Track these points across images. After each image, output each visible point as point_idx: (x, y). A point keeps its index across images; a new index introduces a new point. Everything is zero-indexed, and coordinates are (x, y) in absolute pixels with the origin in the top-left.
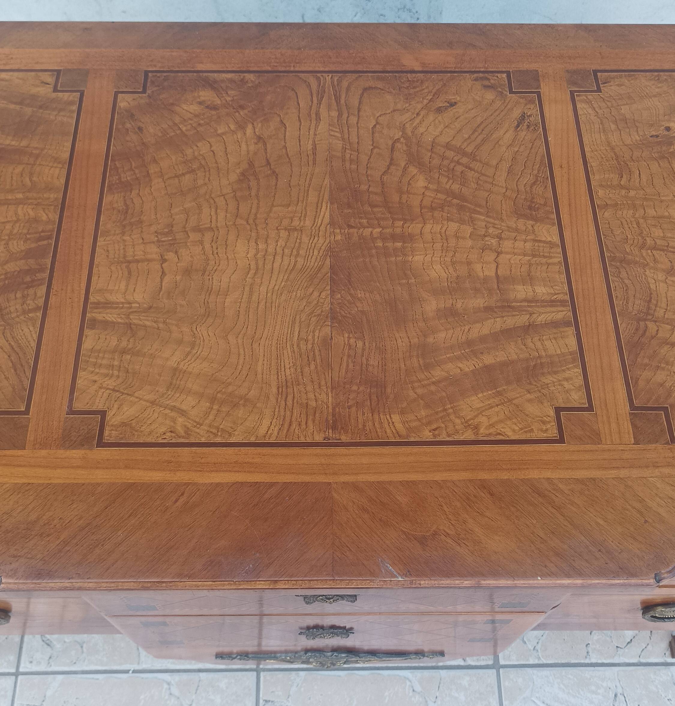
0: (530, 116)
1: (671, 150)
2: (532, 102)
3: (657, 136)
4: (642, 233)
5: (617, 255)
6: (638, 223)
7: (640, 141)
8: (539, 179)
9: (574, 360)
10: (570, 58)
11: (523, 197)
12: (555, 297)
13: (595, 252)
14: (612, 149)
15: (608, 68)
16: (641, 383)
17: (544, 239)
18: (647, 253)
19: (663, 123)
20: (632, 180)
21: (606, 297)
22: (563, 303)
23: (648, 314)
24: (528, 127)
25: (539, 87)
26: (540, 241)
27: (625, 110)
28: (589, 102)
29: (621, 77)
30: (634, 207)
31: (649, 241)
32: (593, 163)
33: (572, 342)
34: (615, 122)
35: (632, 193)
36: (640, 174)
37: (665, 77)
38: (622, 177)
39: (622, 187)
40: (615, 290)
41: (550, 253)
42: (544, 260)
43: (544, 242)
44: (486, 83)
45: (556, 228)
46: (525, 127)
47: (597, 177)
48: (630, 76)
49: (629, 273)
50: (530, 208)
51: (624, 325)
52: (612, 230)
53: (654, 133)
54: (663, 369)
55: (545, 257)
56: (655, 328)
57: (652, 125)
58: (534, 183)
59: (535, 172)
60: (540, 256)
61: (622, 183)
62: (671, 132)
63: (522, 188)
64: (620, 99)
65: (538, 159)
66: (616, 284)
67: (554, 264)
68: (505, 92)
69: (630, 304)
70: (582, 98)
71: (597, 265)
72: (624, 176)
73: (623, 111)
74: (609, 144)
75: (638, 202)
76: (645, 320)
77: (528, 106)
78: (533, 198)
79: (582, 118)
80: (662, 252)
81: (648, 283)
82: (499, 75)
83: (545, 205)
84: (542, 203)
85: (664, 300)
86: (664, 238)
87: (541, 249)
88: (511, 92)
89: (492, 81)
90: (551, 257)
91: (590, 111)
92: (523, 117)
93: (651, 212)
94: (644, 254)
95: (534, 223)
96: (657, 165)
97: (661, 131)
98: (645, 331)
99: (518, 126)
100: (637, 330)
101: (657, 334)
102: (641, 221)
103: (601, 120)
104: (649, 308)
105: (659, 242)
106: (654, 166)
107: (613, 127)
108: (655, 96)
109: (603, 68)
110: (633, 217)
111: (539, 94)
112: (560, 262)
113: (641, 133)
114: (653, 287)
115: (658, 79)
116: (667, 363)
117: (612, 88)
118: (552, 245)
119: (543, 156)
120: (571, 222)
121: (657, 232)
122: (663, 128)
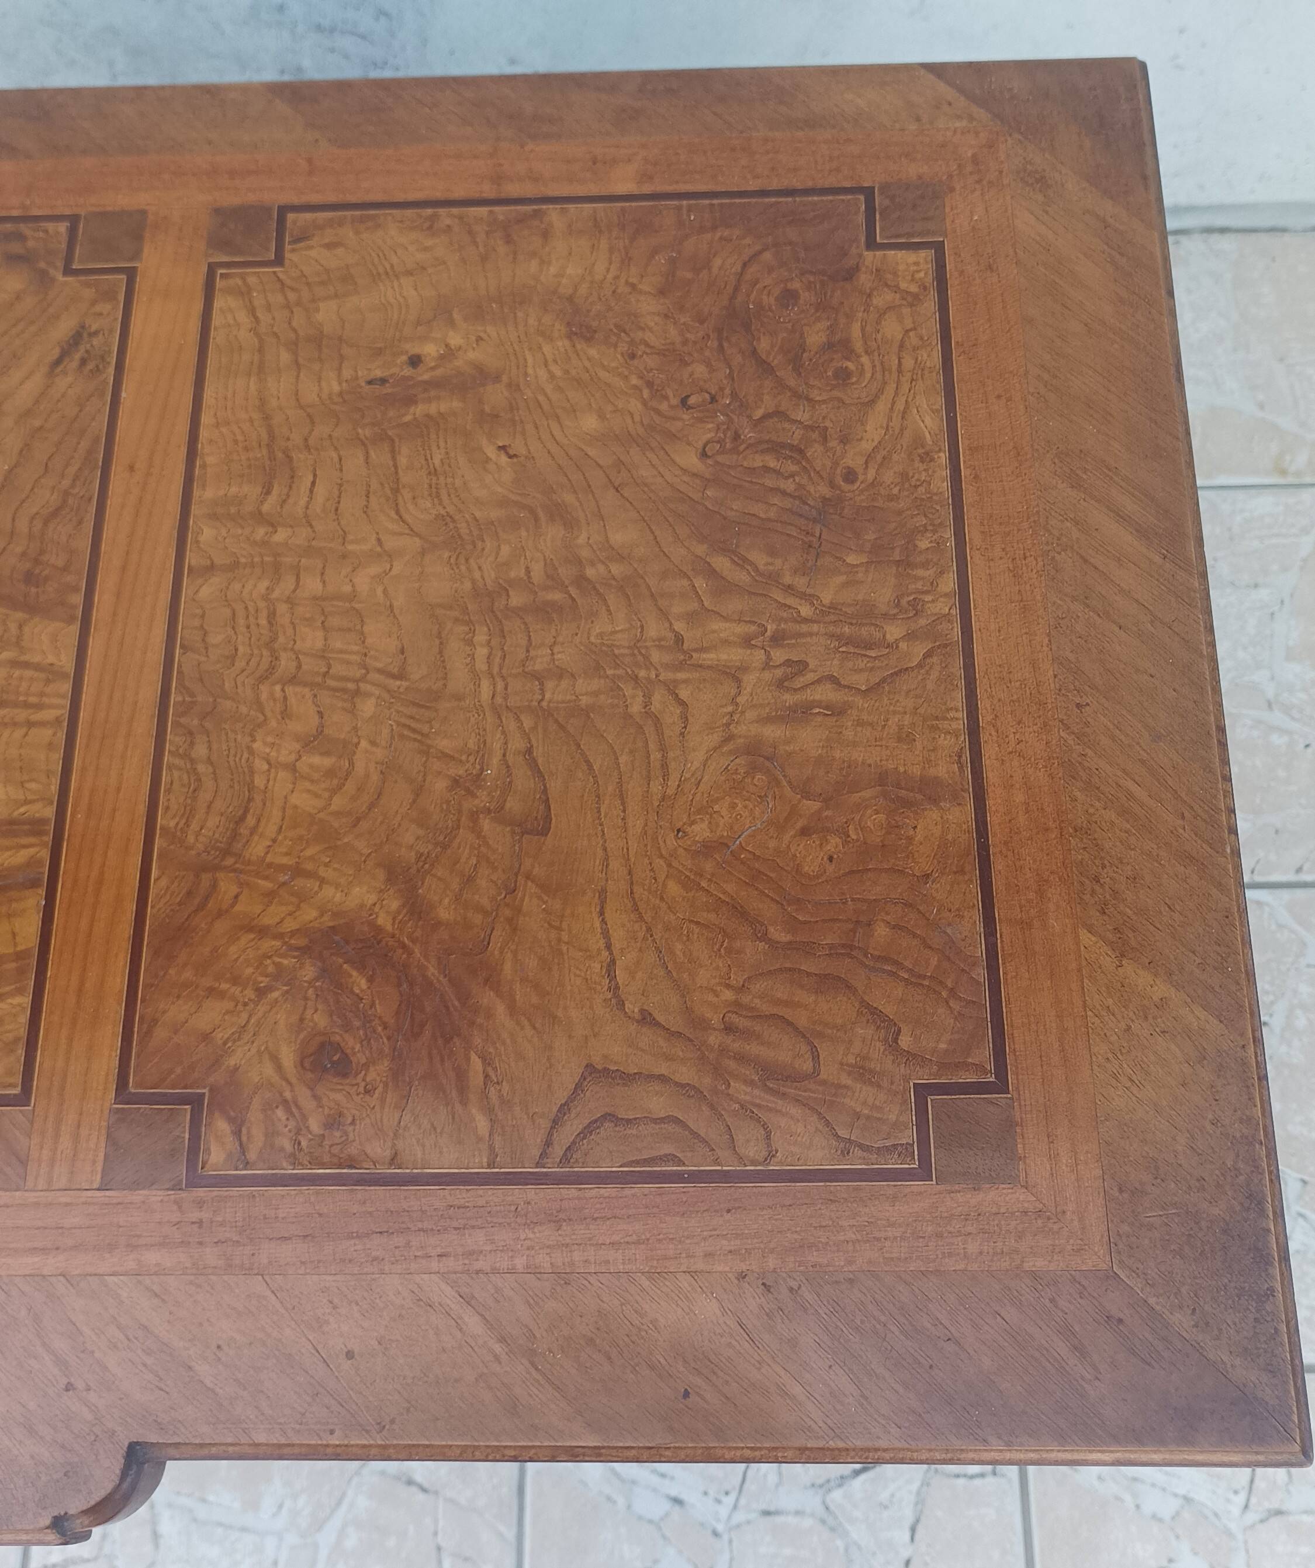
0: (96, 333)
1: (408, 418)
2: (109, 295)
3: (383, 381)
4: (274, 640)
5: (199, 699)
6: (272, 616)
7: (341, 394)
8: (70, 501)
9: (21, 972)
10: (232, 174)
11: (19, 549)
12: (22, 810)
13: (150, 693)
14: (267, 418)
15: (315, 198)
16: (160, 1033)
17: (36, 659)
18: (272, 695)
19: (407, 346)
20: (291, 501)
21: (142, 809)
22: (35, 827)
23: (226, 852)
24: (83, 362)
25: (137, 255)
26: (26, 665)
27: (326, 314)
28: (244, 293)
29: (341, 223)
30: (277, 570)
31: (286, 664)
32: (210, 457)
33: (29, 929)
34: (293, 346)
35: (281, 536)
36: (313, 483)
37: (448, 222)
38: (268, 493)
39: (260, 517)
40: (169, 791)
41: (42, 694)
42: (21, 715)
43: (37, 667)
44: (16, 248)
45: (75, 628)
46: (75, 364)
47: (209, 494)
48: (362, 220)
49: (215, 746)
50: (29, 578)
51: (164, 882)
52: (205, 634)
53: (378, 373)
54: (222, 995)
55: (26, 705)
56: (234, 889)
57: (379, 352)
58: (55, 513)
59: (66, 483)
60: (16, 705)
61: (266, 508)
62: (421, 368)
63: (22, 525)
64: (322, 283)
65: (85, 444)
66: (176, 774)
67: (42, 724)
68: (52, 272)
69: (194, 826)
70: (231, 282)
71: (144, 726)
72: (275, 491)
73: (320, 317)
74: (263, 402)
75: (288, 560)
76: (216, 868)
77: (98, 308)
78: (42, 552)
79: (217, 337)
80: (306, 690)
81: (252, 772)
82: (50, 226)
83: (65, 569)
84: (60, 563)
85: (276, 814)
86: (322, 655)
87: (24, 685)
88: (68, 271)
89: (31, 244)
90: (39, 707)
91: (243, 317)
92: (77, 338)
93: (312, 585)
94: (264, 696)
95: (26, 616)
96: (362, 459)
97: (400, 369)
98: (207, 898)
99: (58, 362)
100: (189, 893)
101: (232, 906)
102: (282, 608)
103: (261, 341)
104: (235, 836)
105: (309, 664)
106: (354, 462)
107: (285, 357)
108: (409, 273)
109: (304, 199)
110: (266, 598)
111: (131, 274)
112: (58, 720)
113: (347, 373)
114: (259, 781)
115: (430, 228)
116: (235, 981)
117: (313, 253)
118: (52, 673)
119: (97, 439)
120: (115, 614)
121: (312, 639)
122: (404, 358)
